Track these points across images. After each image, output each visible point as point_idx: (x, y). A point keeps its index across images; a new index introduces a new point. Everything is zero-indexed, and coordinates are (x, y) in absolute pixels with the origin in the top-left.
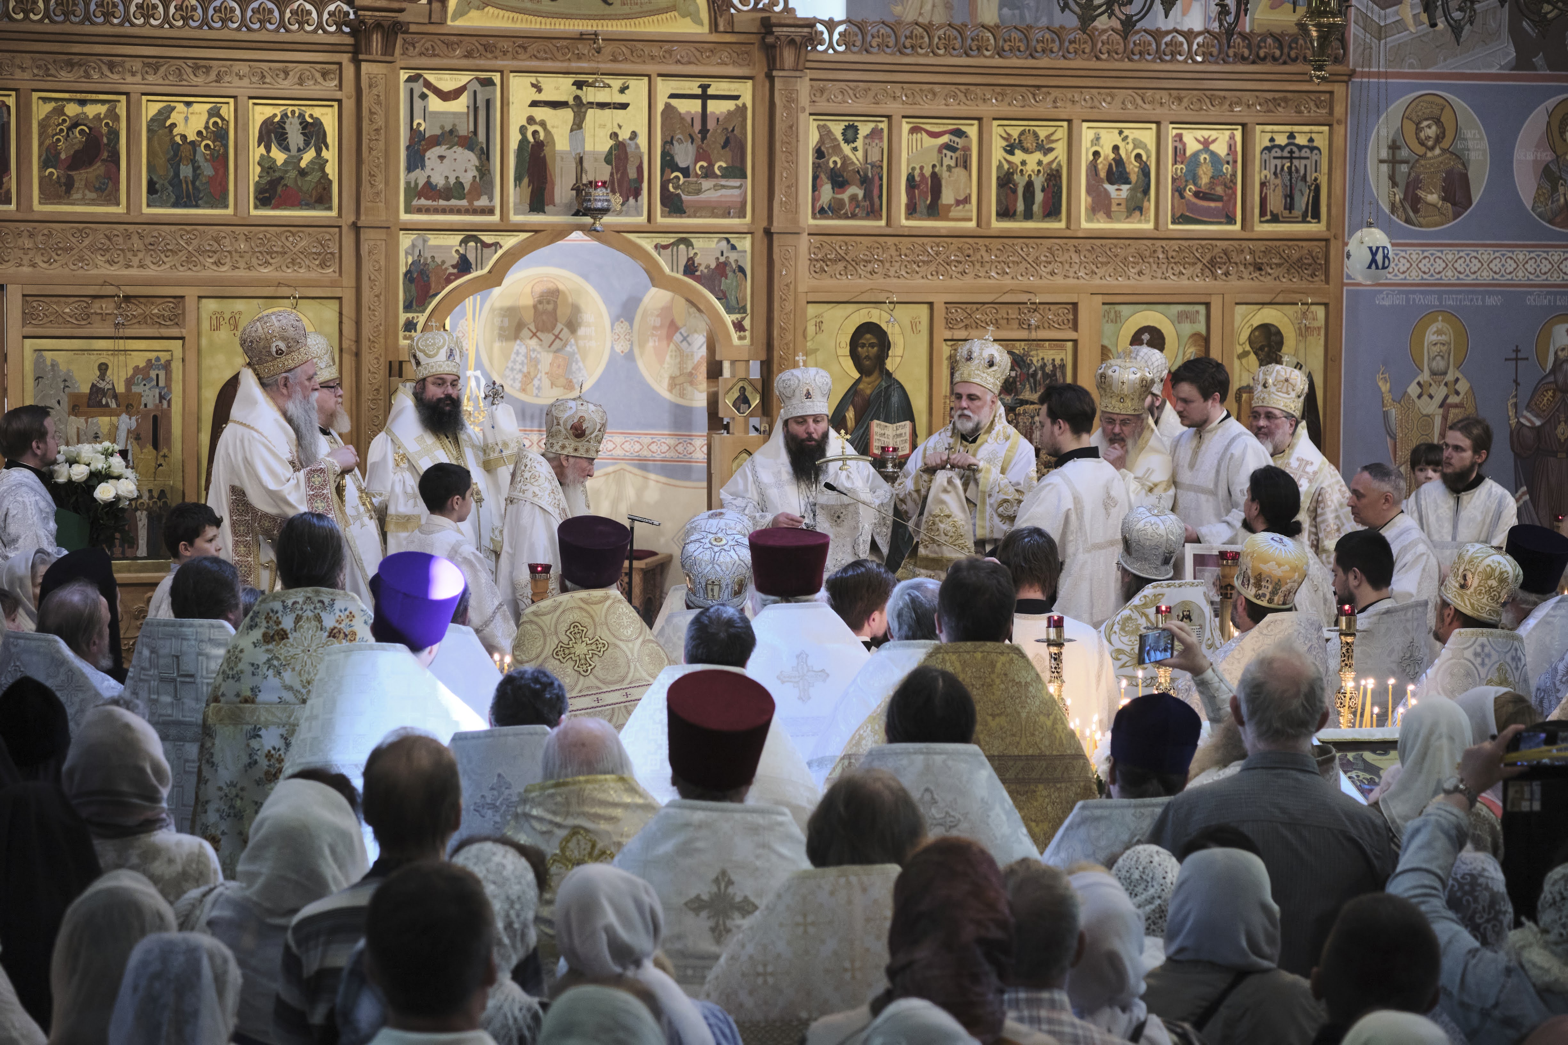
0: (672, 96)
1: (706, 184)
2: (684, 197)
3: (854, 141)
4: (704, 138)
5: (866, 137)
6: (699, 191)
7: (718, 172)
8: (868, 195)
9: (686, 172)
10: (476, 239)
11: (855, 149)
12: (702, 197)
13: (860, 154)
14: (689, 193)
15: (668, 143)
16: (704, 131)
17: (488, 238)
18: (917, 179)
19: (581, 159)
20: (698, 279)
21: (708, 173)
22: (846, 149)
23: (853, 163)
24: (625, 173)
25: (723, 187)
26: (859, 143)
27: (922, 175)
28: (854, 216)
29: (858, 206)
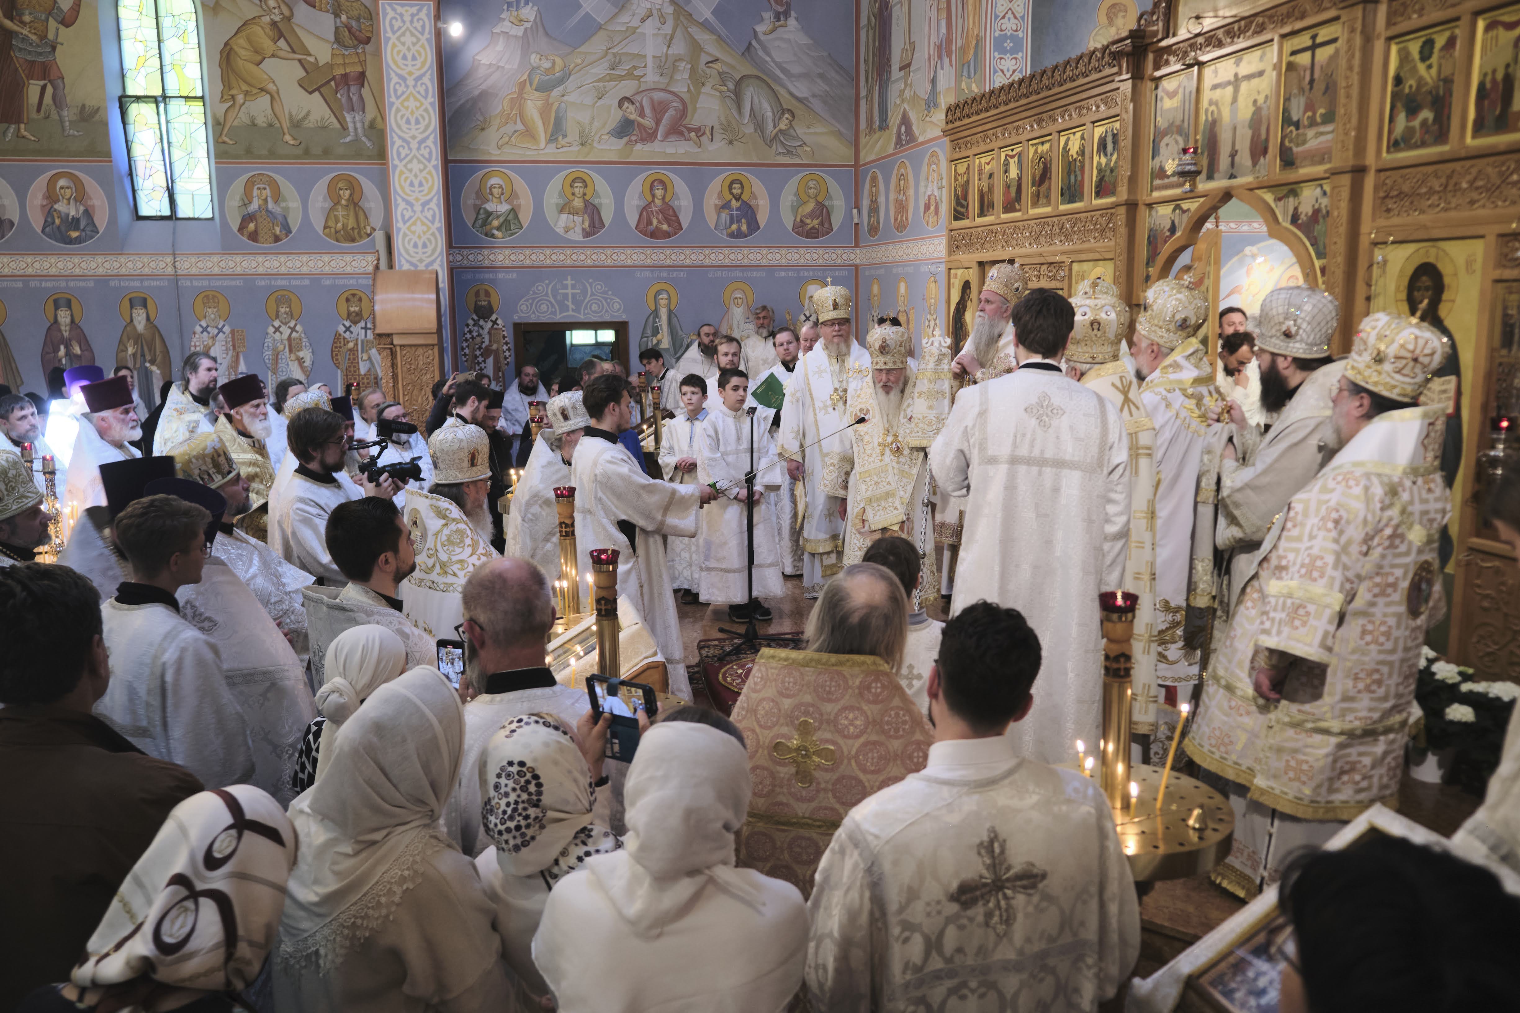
0: (1294, 53)
1: (1310, 133)
2: (1295, 149)
3: (1429, 57)
4: (1311, 88)
5: (1443, 49)
6: (1304, 142)
7: (1318, 119)
8: (1438, 119)
9: (1297, 125)
10: (1181, 209)
11: (1430, 67)
12: (1307, 146)
13: (1434, 71)
14: (1298, 145)
15: (1287, 99)
16: (1312, 81)
17: (1185, 205)
18: (1488, 85)
19: (1235, 128)
20: (1299, 227)
21: (1313, 123)
22: (1421, 67)
23: (1426, 84)
24: (1259, 135)
25: (1322, 134)
26: (1434, 59)
27: (1494, 81)
28: (1423, 144)
29: (1427, 132)
